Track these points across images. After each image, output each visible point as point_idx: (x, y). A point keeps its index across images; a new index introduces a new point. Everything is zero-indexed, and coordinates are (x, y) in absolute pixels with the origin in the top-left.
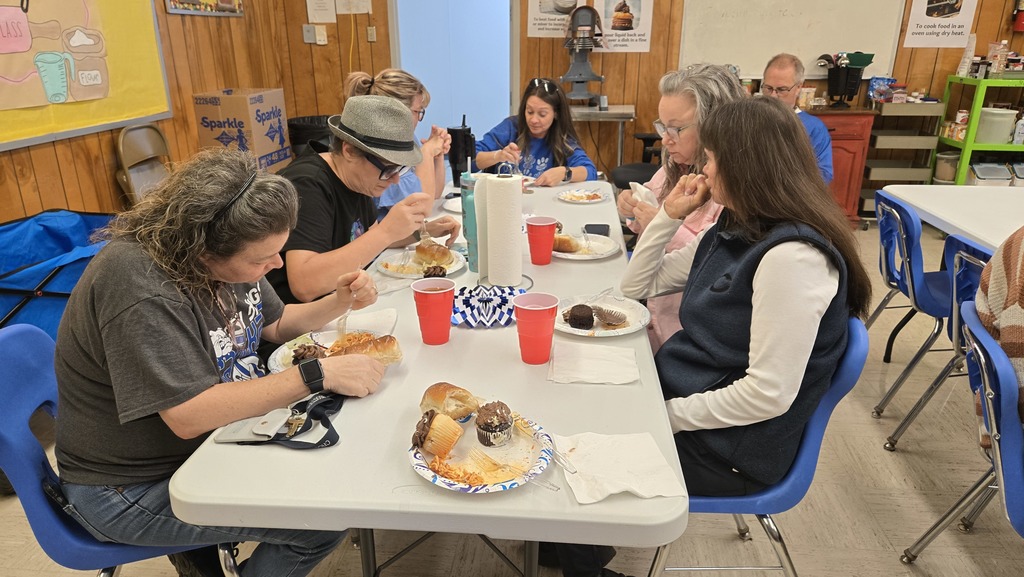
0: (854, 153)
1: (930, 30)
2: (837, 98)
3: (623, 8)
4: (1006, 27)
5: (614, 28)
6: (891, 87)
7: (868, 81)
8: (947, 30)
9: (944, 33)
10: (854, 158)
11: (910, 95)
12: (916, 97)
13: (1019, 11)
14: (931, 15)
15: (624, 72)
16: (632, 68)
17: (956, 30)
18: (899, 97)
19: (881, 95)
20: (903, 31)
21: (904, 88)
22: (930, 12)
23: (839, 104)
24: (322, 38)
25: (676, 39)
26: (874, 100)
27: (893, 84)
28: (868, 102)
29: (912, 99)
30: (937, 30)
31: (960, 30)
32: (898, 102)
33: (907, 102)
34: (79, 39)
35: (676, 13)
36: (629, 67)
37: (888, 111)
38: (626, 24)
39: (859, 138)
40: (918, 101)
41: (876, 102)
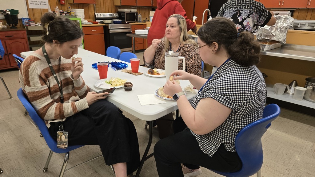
0: (24, 43)
1: (36, 3)
2: (11, 25)
4: (58, 3)
6: (29, 21)
7: (21, 19)
8: (41, 3)
9: (41, 4)
10: (24, 45)
11: (37, 24)
12: (39, 24)
17: (44, 3)
18: (32, 24)
19: (27, 24)
20: (27, 3)
21: (33, 21)
23: (13, 27)
26: (25, 25)
27: (30, 20)
28: (23, 26)
29: (37, 25)
30: (38, 3)
31: (45, 3)
32: (33, 26)
33: (36, 25)
37: (30, 29)
39: (23, 38)
40: (39, 25)
41: (26, 26)
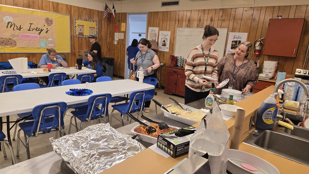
3: (164, 41)
5: (162, 45)
13: (255, 50)
14: (232, 49)
15: (164, 56)
16: (165, 55)
22: (232, 48)
24: (116, 43)
25: (174, 49)
34: (50, 39)
35: (174, 43)
36: (165, 54)
38: (164, 45)
